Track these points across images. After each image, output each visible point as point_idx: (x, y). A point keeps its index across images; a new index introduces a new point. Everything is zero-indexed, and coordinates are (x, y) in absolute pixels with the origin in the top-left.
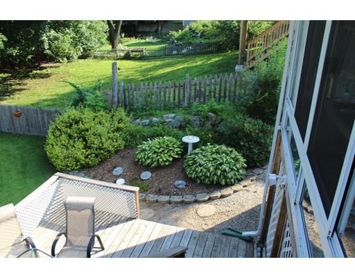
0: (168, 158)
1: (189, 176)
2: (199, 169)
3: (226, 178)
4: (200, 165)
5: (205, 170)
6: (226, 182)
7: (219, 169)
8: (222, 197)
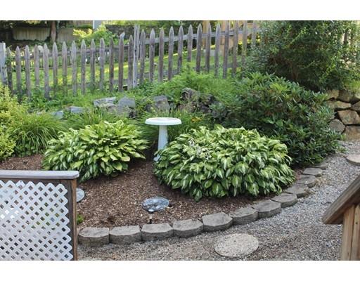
0: (120, 155)
1: (175, 185)
2: (196, 167)
3: (259, 179)
4: (197, 160)
5: (211, 168)
6: (260, 188)
7: (241, 160)
8: (261, 216)
